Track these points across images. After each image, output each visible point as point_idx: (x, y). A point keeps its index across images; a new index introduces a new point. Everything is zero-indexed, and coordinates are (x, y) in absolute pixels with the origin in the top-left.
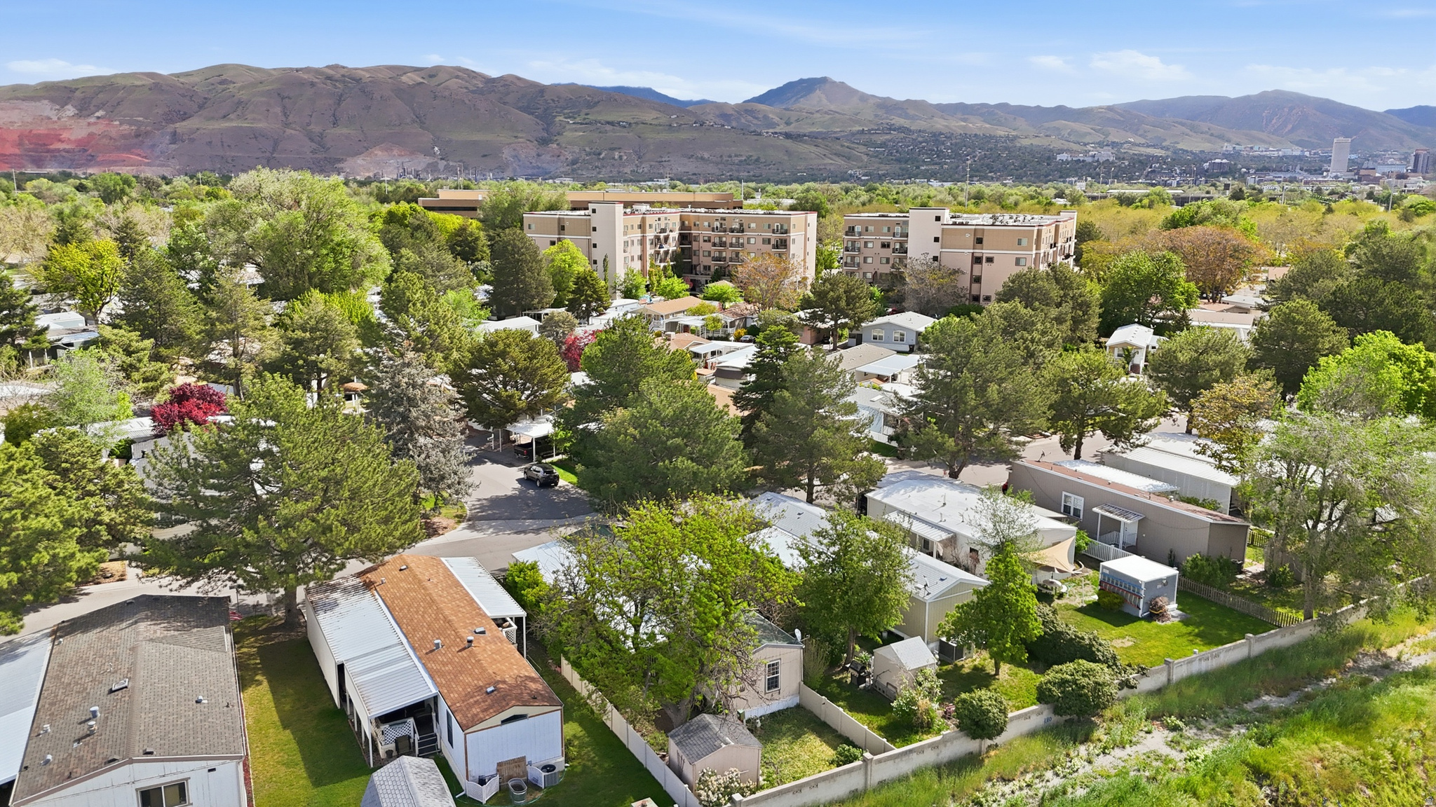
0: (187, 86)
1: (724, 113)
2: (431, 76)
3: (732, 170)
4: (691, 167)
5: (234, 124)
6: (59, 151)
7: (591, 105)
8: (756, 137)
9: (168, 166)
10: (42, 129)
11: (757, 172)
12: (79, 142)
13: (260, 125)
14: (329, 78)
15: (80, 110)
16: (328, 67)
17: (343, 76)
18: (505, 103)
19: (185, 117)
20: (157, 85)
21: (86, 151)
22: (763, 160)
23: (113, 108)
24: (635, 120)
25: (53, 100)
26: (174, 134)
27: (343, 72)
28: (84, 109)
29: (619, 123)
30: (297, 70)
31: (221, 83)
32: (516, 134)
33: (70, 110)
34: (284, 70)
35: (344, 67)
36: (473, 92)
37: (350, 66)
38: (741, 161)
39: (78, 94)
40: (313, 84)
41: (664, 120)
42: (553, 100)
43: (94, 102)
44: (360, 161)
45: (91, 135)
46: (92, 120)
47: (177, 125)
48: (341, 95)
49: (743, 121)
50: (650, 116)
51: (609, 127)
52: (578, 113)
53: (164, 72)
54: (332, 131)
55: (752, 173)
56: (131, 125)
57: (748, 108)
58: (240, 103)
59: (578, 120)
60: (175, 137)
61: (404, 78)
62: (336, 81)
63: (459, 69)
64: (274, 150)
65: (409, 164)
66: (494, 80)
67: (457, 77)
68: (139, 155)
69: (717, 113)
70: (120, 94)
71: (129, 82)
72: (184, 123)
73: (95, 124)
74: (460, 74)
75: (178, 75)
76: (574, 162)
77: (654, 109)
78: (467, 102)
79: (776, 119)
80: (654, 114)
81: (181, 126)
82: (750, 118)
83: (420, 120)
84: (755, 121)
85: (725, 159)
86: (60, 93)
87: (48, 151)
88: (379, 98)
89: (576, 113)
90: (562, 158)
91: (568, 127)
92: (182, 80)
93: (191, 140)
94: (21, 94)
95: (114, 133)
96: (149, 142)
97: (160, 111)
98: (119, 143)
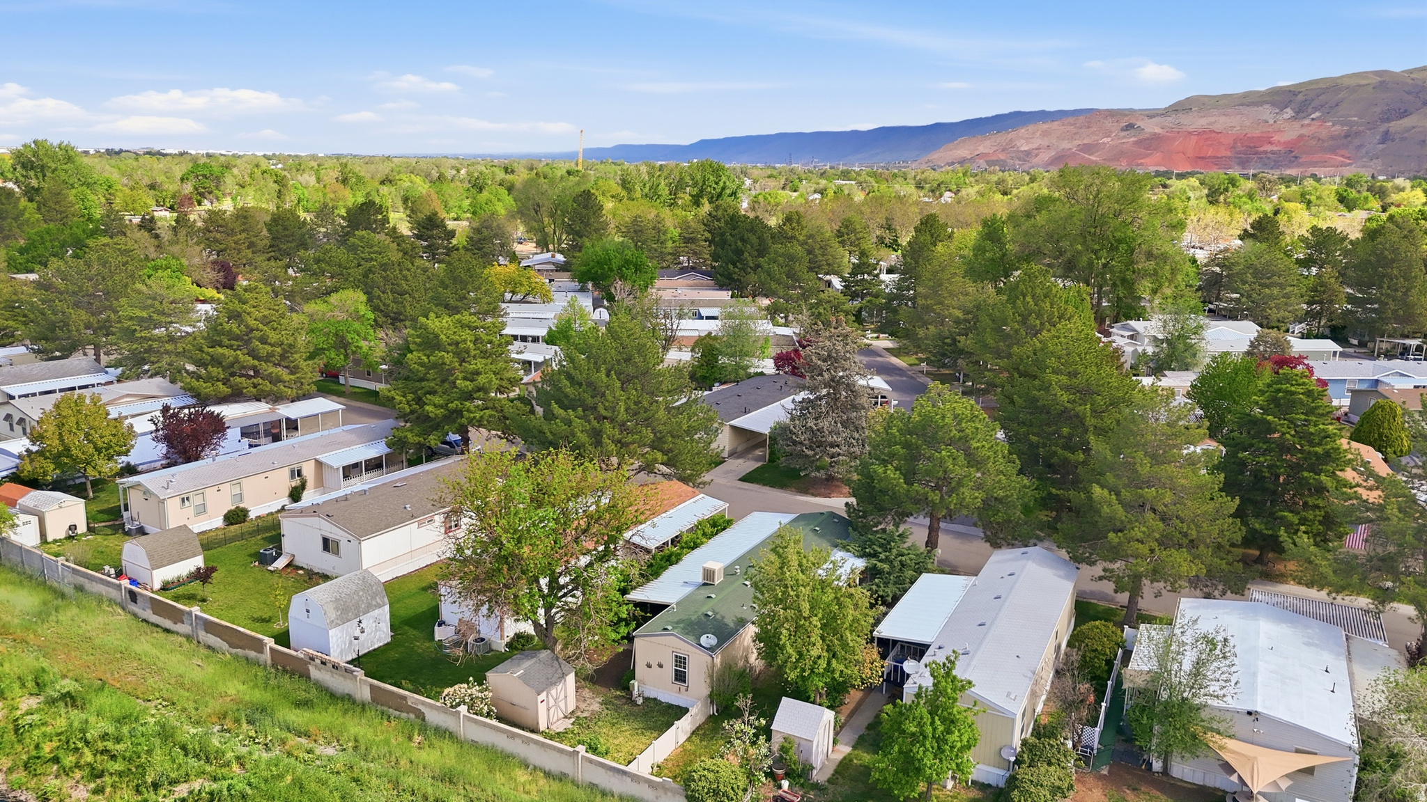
0: (1420, 83)
6: (1266, 152)
10: (1256, 133)
12: (1288, 144)
15: (1297, 113)
19: (1404, 114)
20: (1385, 81)
21: (1291, 152)
23: (1329, 109)
25: (1273, 104)
26: (1387, 133)
28: (1301, 111)
33: (1289, 113)
39: (1300, 97)
43: (1314, 104)
45: (1301, 137)
46: (1306, 122)
47: (1392, 124)
56: (1343, 125)
60: (1386, 137)
68: (1343, 156)
70: (1343, 94)
71: (1353, 82)
72: (1400, 122)
73: (1308, 125)
75: (1410, 72)
81: (1396, 126)
86: (1282, 98)
87: (1257, 153)
92: (1412, 76)
93: (1403, 139)
94: (1250, 100)
95: (1324, 133)
96: (1357, 142)
97: (1378, 110)
98: (1326, 144)
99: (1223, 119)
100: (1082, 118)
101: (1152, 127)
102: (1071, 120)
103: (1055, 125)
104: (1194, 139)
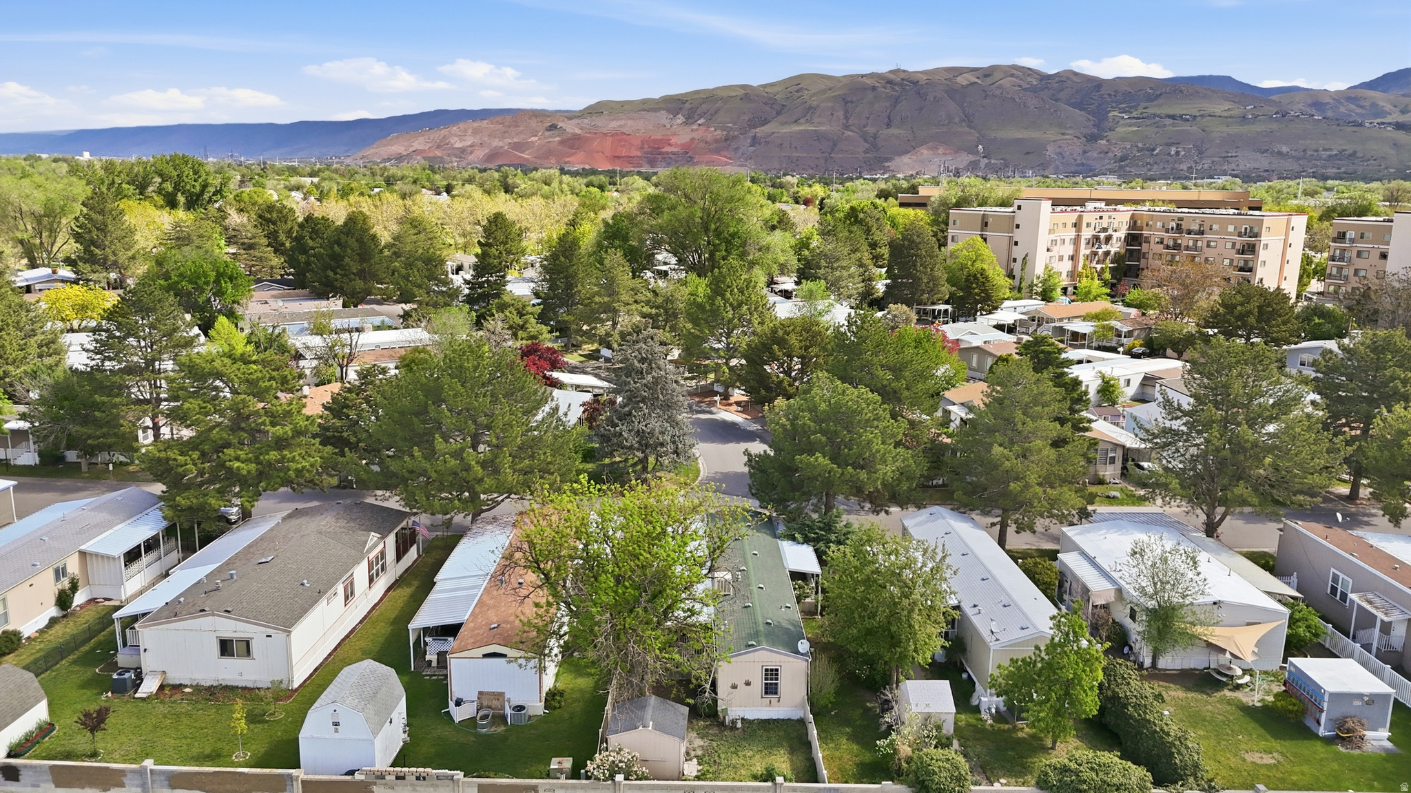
0: (771, 96)
1: (1317, 101)
2: (986, 76)
3: (1316, 166)
4: (1263, 162)
5: (802, 128)
6: (667, 153)
7: (1151, 98)
8: (1355, 129)
9: (746, 166)
10: (658, 136)
11: (1351, 169)
12: (683, 146)
13: (823, 128)
14: (890, 82)
15: (687, 119)
16: (891, 72)
17: (903, 79)
18: (1056, 100)
19: (765, 122)
20: (747, 94)
21: (687, 153)
22: (1359, 155)
23: (711, 116)
24: (1202, 113)
25: (669, 111)
26: (754, 137)
27: (903, 75)
28: (690, 119)
29: (1181, 116)
30: (862, 76)
31: (797, 91)
32: (1064, 131)
33: (680, 119)
34: (851, 76)
35: (904, 71)
36: (1025, 90)
37: (910, 70)
38: (1330, 156)
39: (687, 105)
40: (874, 88)
41: (1237, 111)
42: (1109, 95)
43: (699, 112)
44: (906, 159)
45: (693, 140)
46: (695, 127)
47: (758, 130)
48: (899, 97)
49: (1342, 109)
50: (1220, 108)
51: (1169, 121)
52: (1136, 108)
53: (755, 83)
54: (885, 132)
55: (1343, 170)
56: (722, 130)
57: (1351, 96)
58: (811, 108)
59: (1135, 114)
60: (755, 141)
61: (960, 80)
62: (896, 84)
63: (1015, 67)
64: (832, 150)
65: (951, 162)
66: (1049, 77)
67: (1012, 75)
68: (725, 157)
69: (1309, 101)
70: (719, 104)
71: (725, 94)
72: (762, 128)
73: (697, 130)
74: (1015, 72)
75: (764, 86)
76: (1123, 159)
77: (1227, 99)
78: (1017, 100)
79: (1388, 107)
80: (1227, 105)
81: (761, 131)
82: (1352, 107)
83: (968, 119)
84: (1359, 111)
85: (1309, 153)
86: (674, 105)
87: (661, 153)
88: (932, 99)
89: (1131, 107)
90: (1110, 155)
91: (1122, 122)
92: (767, 90)
93: (767, 143)
94: (647, 107)
95: (709, 137)
96: (734, 145)
97: (746, 118)
98: (712, 147)
99: (630, 122)
100: (508, 118)
101: (571, 128)
102: (499, 119)
103: (485, 123)
104: (610, 140)
